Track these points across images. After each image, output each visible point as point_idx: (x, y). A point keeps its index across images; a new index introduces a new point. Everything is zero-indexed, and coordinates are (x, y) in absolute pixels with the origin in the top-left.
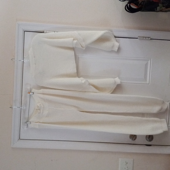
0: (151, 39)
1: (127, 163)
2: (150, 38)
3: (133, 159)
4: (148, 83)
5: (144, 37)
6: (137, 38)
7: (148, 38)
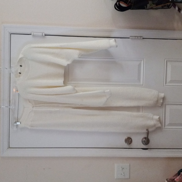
0: (143, 38)
1: (124, 168)
3: (129, 164)
4: (142, 84)
6: (129, 38)
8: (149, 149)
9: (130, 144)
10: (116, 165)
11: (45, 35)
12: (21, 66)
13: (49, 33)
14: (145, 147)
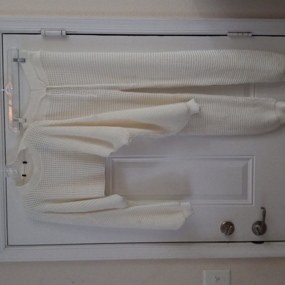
0: (253, 35)
2: (251, 35)
5: (238, 33)
6: (226, 35)
7: (248, 33)
8: (265, 243)
9: (230, 234)
10: (205, 273)
11: (67, 34)
12: (25, 162)
13: (74, 30)
14: (258, 238)
